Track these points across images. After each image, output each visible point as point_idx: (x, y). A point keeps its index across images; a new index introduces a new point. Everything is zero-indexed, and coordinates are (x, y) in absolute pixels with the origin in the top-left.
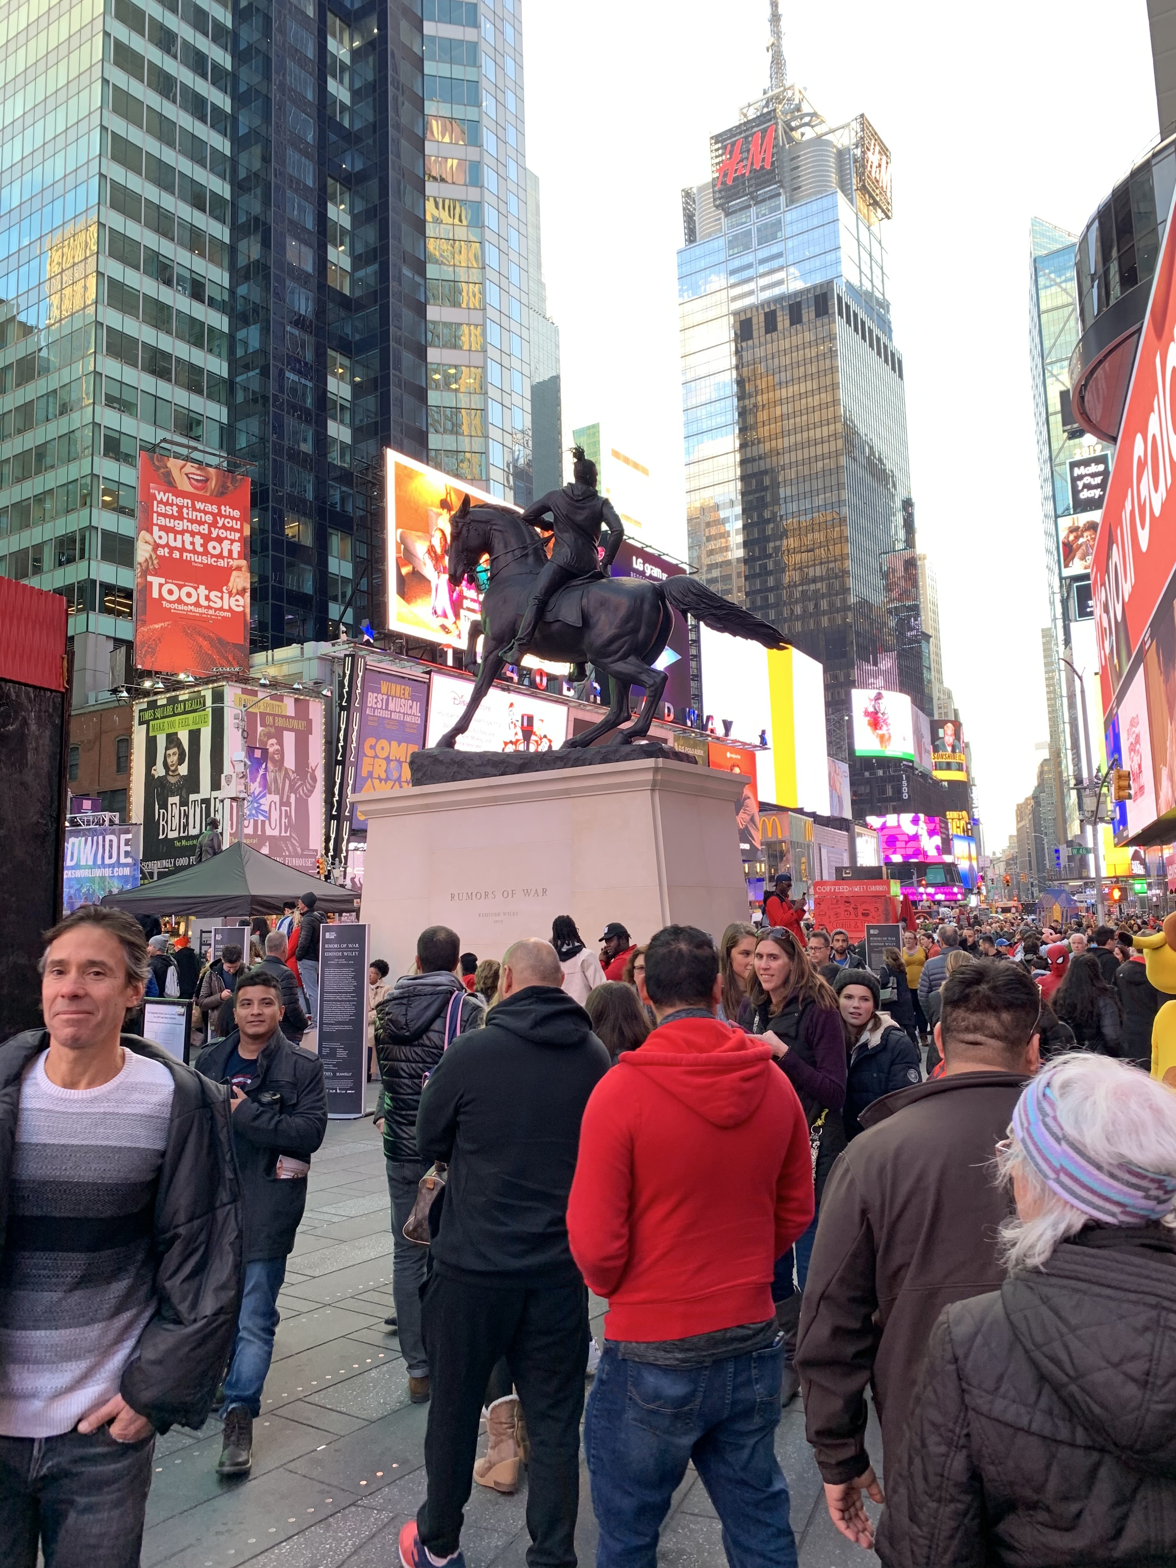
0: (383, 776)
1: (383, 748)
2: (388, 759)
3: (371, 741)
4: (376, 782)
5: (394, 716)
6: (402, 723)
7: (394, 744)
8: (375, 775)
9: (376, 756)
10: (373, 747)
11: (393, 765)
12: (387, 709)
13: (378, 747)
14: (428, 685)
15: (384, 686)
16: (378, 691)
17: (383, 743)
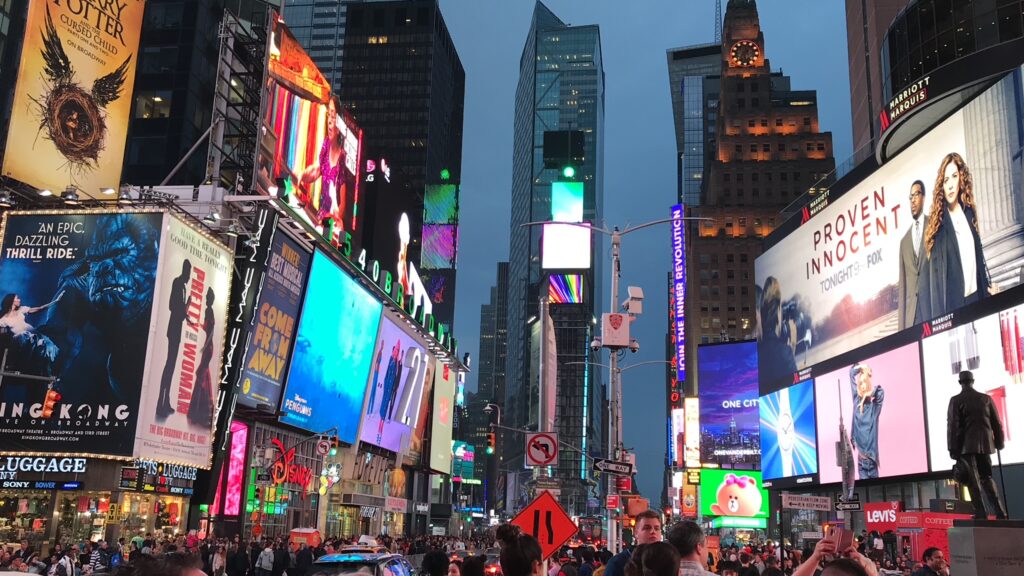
0: (267, 348)
1: (272, 316)
2: (272, 328)
3: (266, 306)
4: (262, 351)
5: (286, 284)
6: (289, 292)
7: (280, 312)
8: (262, 346)
9: (266, 325)
10: (266, 314)
11: (276, 335)
12: (282, 274)
13: (269, 315)
14: (312, 256)
15: (285, 248)
16: (280, 254)
17: (274, 309)
